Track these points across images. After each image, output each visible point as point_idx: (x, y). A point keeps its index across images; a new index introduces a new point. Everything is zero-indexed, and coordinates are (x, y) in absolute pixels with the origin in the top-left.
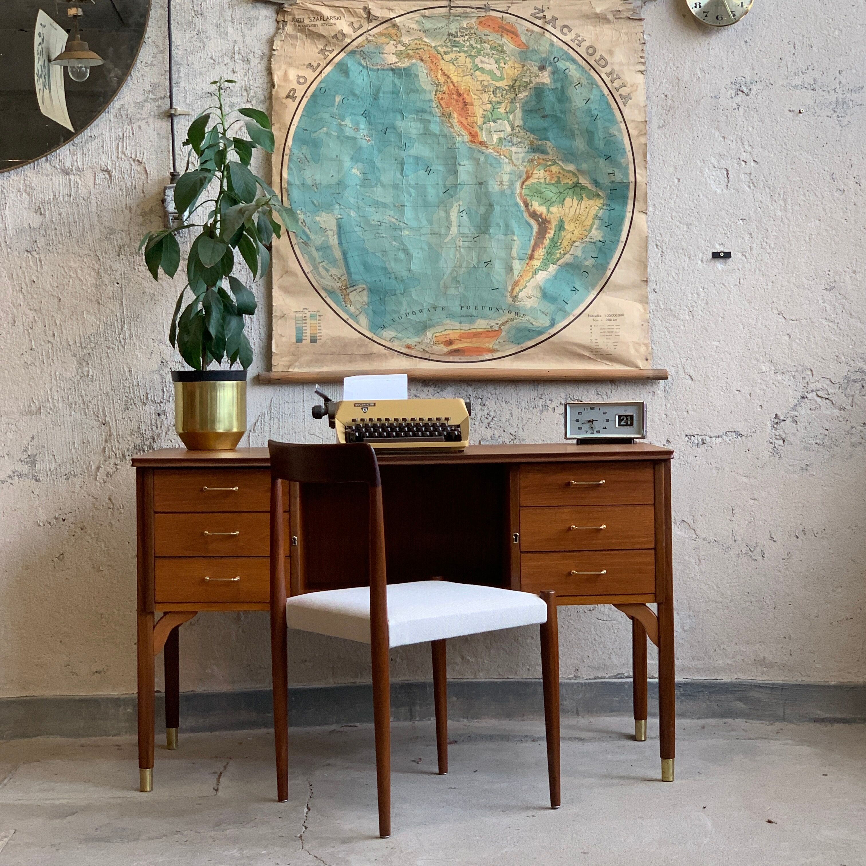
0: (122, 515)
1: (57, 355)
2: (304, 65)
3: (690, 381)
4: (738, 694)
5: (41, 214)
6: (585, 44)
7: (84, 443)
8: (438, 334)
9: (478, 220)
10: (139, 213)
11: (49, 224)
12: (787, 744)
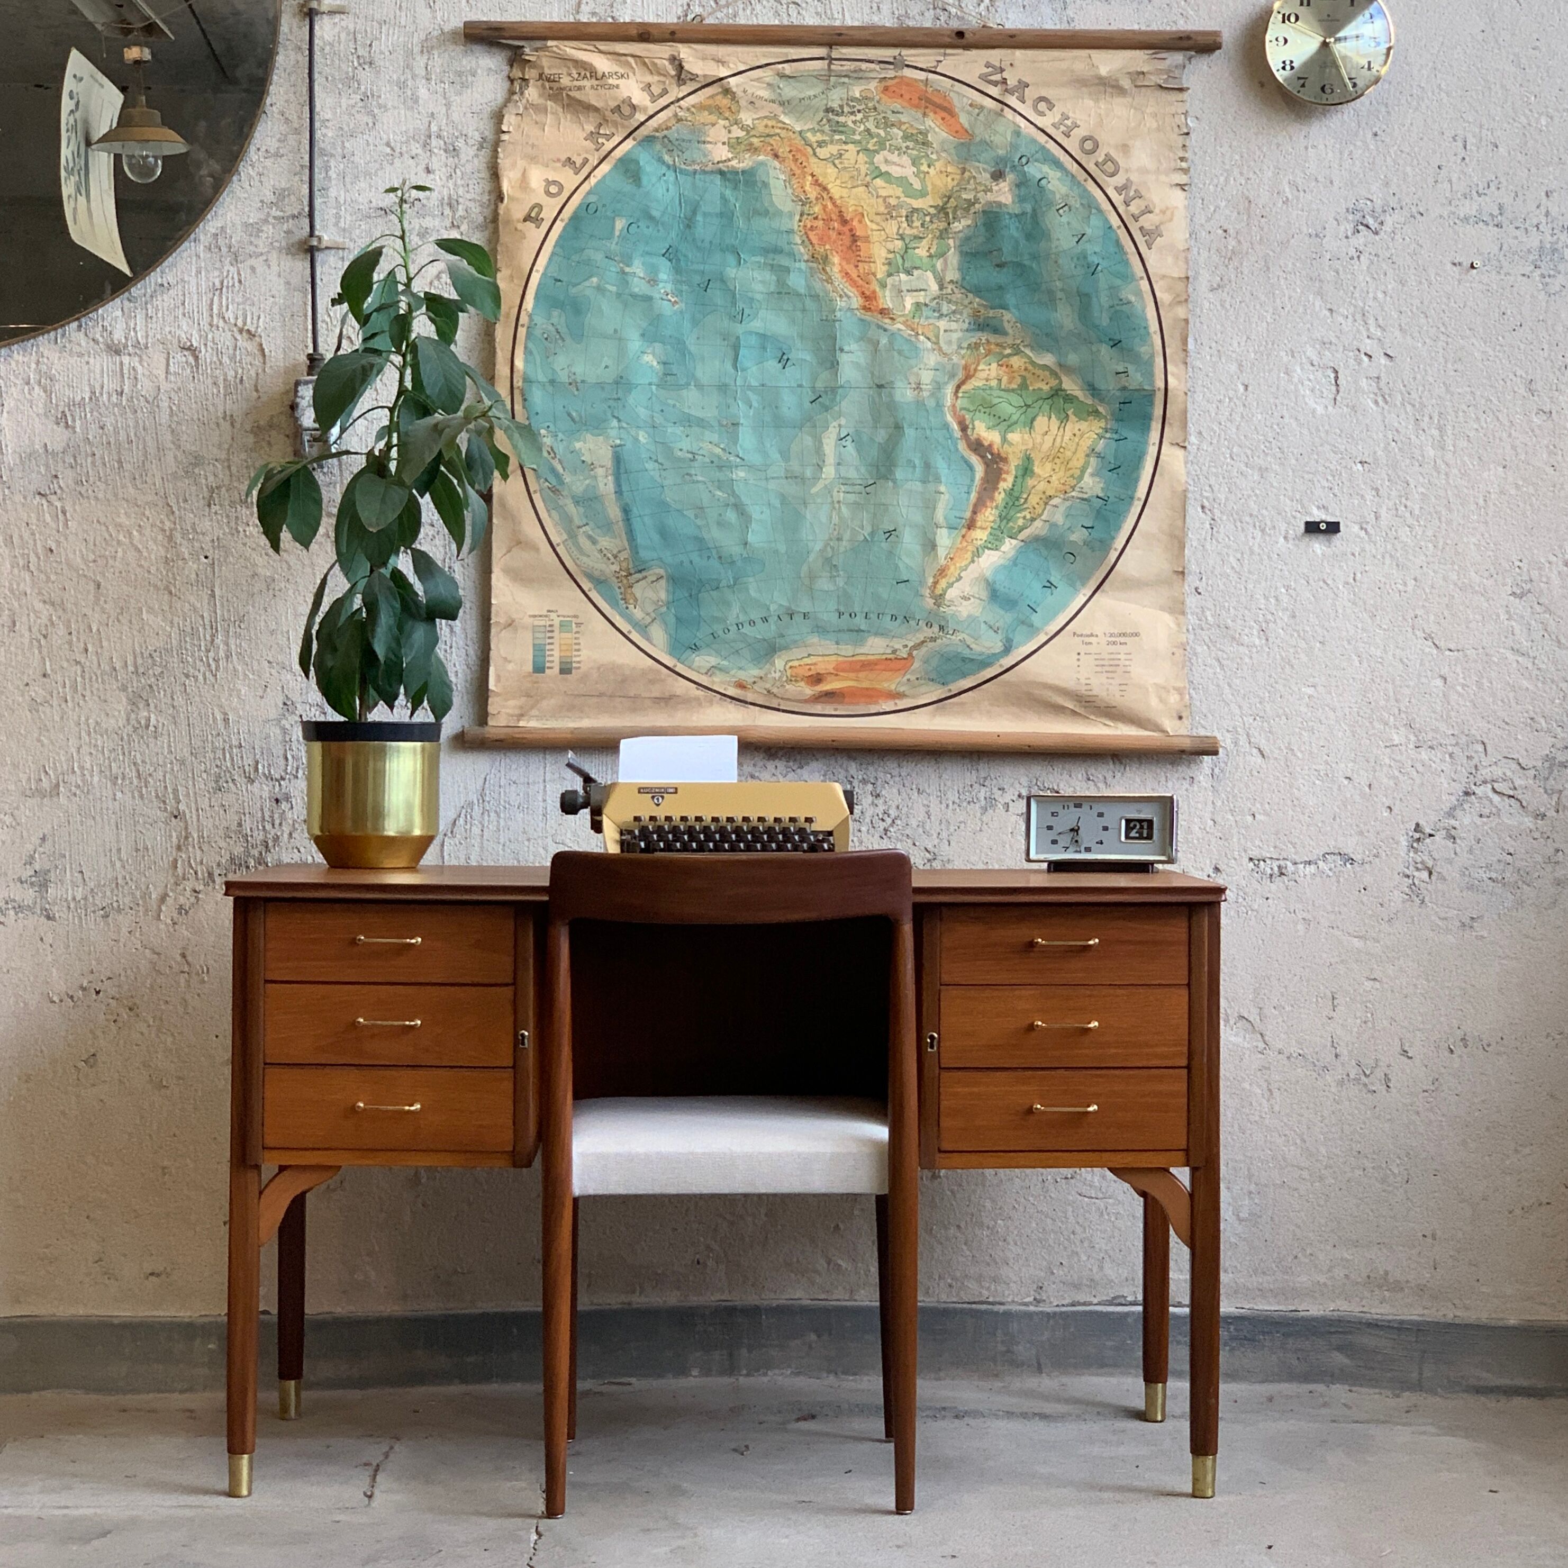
0: (207, 986)
1: (91, 686)
2: (559, 160)
3: (1259, 760)
4: (1335, 1340)
5: (67, 426)
6: (1078, 133)
7: (137, 850)
8: (796, 663)
9: (874, 452)
10: (248, 427)
11: (82, 444)
12: (1424, 1433)
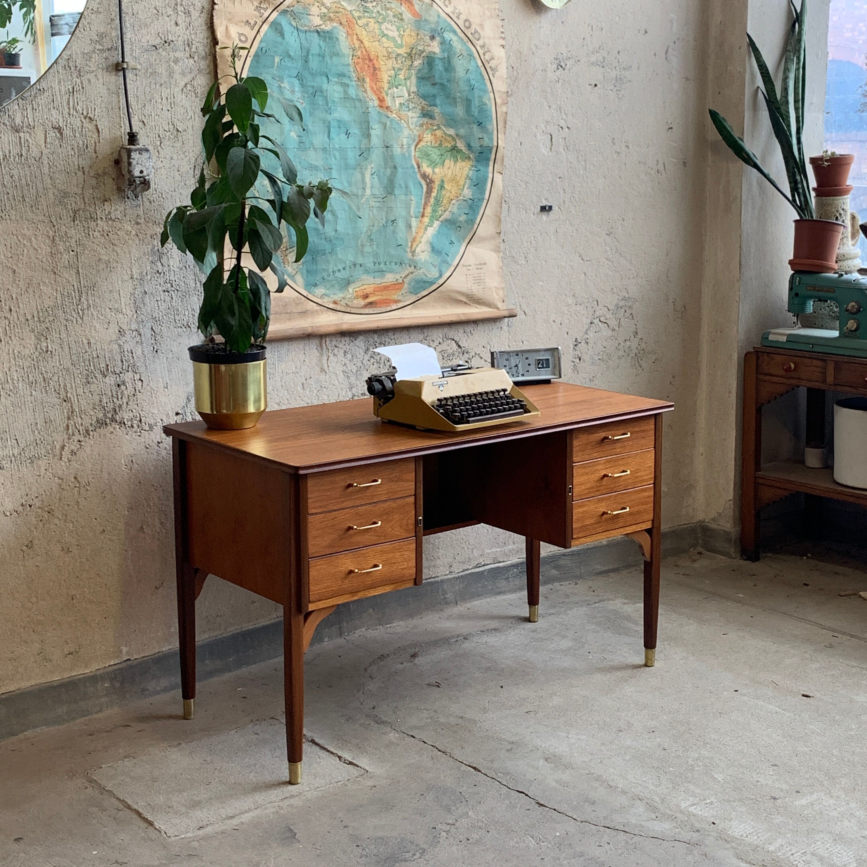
0: (89, 492)
2: (242, 22)
3: (524, 316)
4: (552, 564)
6: (463, 17)
7: (46, 422)
8: (357, 289)
9: (386, 181)
10: (92, 175)
